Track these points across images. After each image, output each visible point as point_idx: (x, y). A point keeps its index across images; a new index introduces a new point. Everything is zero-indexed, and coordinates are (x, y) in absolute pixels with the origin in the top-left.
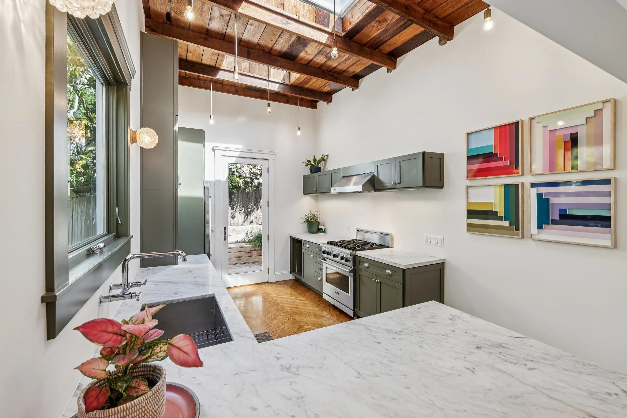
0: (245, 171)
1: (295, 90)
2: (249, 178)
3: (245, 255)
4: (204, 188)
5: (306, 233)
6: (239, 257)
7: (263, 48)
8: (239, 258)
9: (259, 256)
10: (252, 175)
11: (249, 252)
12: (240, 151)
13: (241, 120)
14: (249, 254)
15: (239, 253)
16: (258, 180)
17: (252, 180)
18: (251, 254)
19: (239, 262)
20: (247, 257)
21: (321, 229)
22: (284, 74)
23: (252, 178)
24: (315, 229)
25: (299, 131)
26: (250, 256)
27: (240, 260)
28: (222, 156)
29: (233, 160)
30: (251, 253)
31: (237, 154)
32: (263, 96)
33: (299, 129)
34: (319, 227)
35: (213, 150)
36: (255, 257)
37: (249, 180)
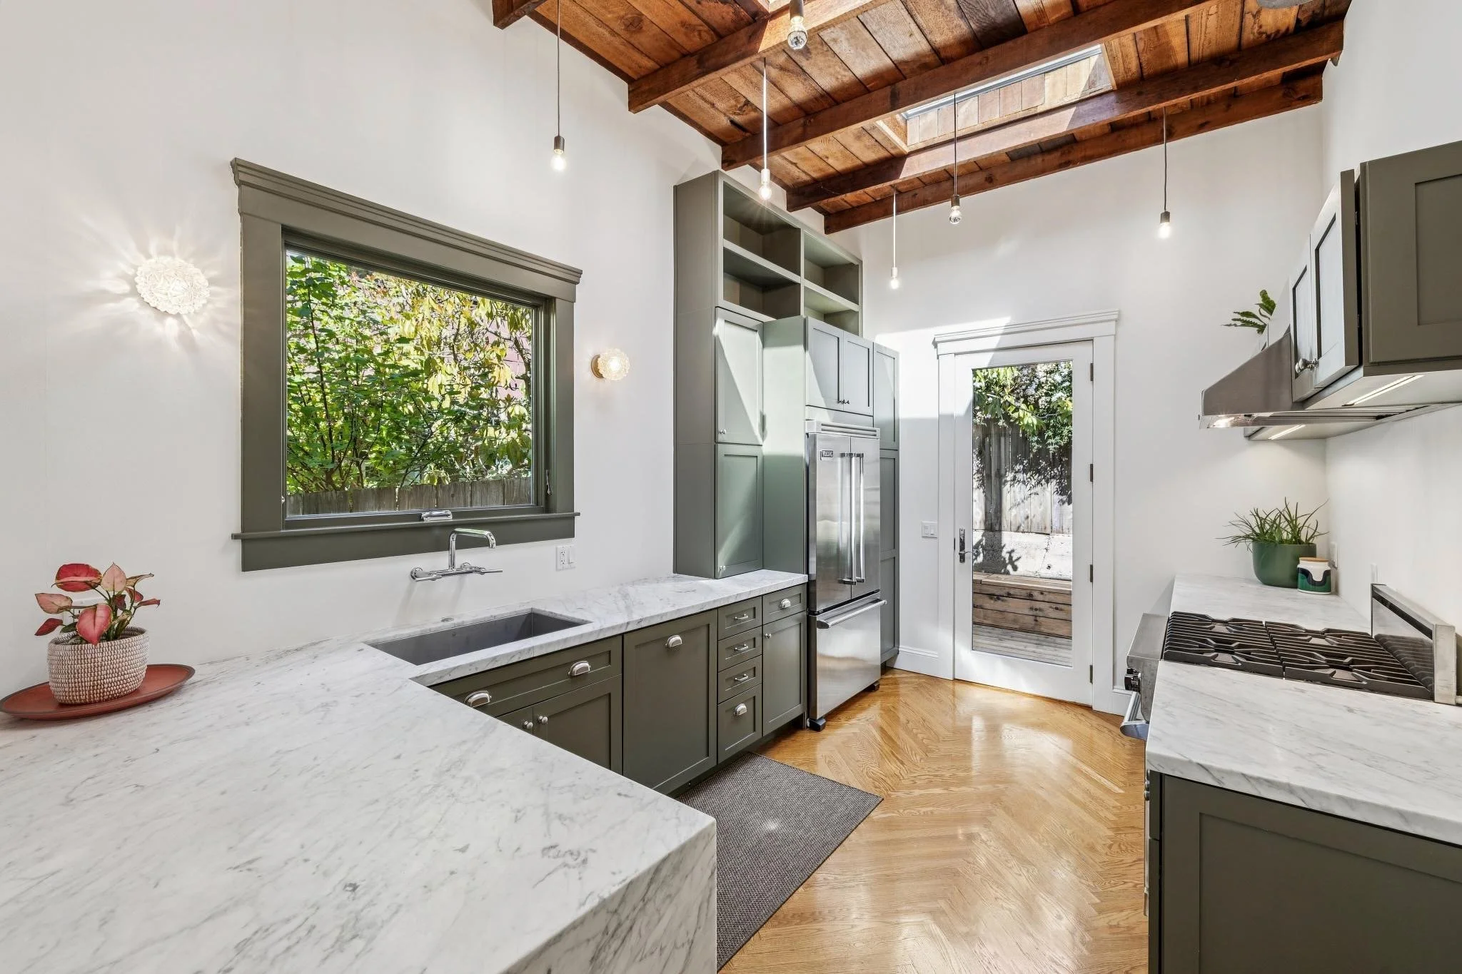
1: (1140, 94)
4: (807, 434)
5: (1250, 581)
7: (918, 64)
12: (1001, 331)
13: (1005, 249)
21: (1306, 573)
22: (1091, 68)
24: (1283, 571)
25: (1165, 224)
28: (956, 354)
29: (983, 361)
31: (994, 343)
32: (1071, 157)
33: (1166, 216)
34: (1299, 566)
35: (935, 344)
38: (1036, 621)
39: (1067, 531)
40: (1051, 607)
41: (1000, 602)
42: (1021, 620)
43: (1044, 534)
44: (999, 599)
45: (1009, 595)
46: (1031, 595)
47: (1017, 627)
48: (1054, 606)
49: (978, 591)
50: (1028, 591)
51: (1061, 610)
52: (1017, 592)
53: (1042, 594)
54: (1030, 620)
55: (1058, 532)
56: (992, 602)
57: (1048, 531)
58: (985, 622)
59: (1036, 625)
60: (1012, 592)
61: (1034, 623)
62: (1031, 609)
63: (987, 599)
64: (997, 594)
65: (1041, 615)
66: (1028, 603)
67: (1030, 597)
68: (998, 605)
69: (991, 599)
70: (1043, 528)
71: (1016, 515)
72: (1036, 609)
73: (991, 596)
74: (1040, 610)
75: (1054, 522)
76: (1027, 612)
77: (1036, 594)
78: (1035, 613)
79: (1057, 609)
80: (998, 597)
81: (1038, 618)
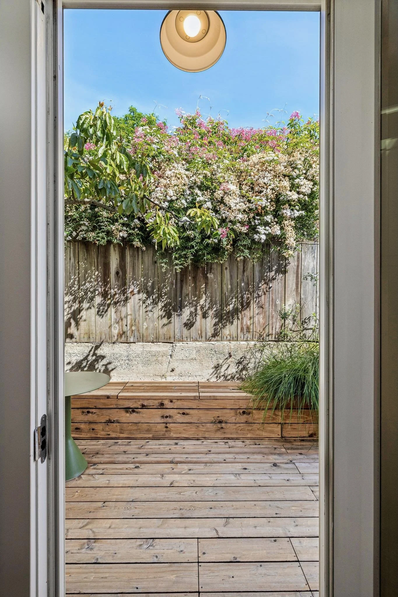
0: (232, 205)
2: (242, 223)
3: (234, 418)
6: (220, 422)
8: (219, 425)
9: (271, 425)
10: (252, 215)
11: (244, 413)
14: (244, 418)
15: (217, 413)
16: (267, 228)
17: (253, 229)
18: (250, 418)
19: (219, 435)
20: (238, 425)
23: (253, 224)
26: (246, 422)
27: (222, 430)
30: (249, 414)
36: (259, 426)
37: (244, 229)
38: (167, 427)
39: (186, 339)
40: (179, 413)
41: (135, 414)
42: (154, 429)
43: (169, 343)
44: (133, 411)
45: (143, 407)
46: (162, 404)
47: (151, 436)
48: (181, 411)
49: (115, 407)
50: (160, 401)
51: (187, 414)
52: (151, 403)
53: (171, 401)
54: (161, 427)
55: (179, 341)
56: (128, 415)
57: (172, 341)
58: (122, 435)
59: (166, 431)
60: (145, 403)
61: (165, 429)
62: (163, 417)
63: (123, 413)
64: (131, 407)
65: (171, 422)
66: (160, 412)
67: (162, 406)
68: (133, 417)
69: (127, 412)
70: (168, 338)
71: (147, 328)
72: (167, 417)
73: (127, 409)
74: (170, 417)
75: (176, 332)
76: (159, 420)
77: (166, 403)
78: (165, 420)
79: (184, 414)
80: (133, 410)
81: (168, 425)
